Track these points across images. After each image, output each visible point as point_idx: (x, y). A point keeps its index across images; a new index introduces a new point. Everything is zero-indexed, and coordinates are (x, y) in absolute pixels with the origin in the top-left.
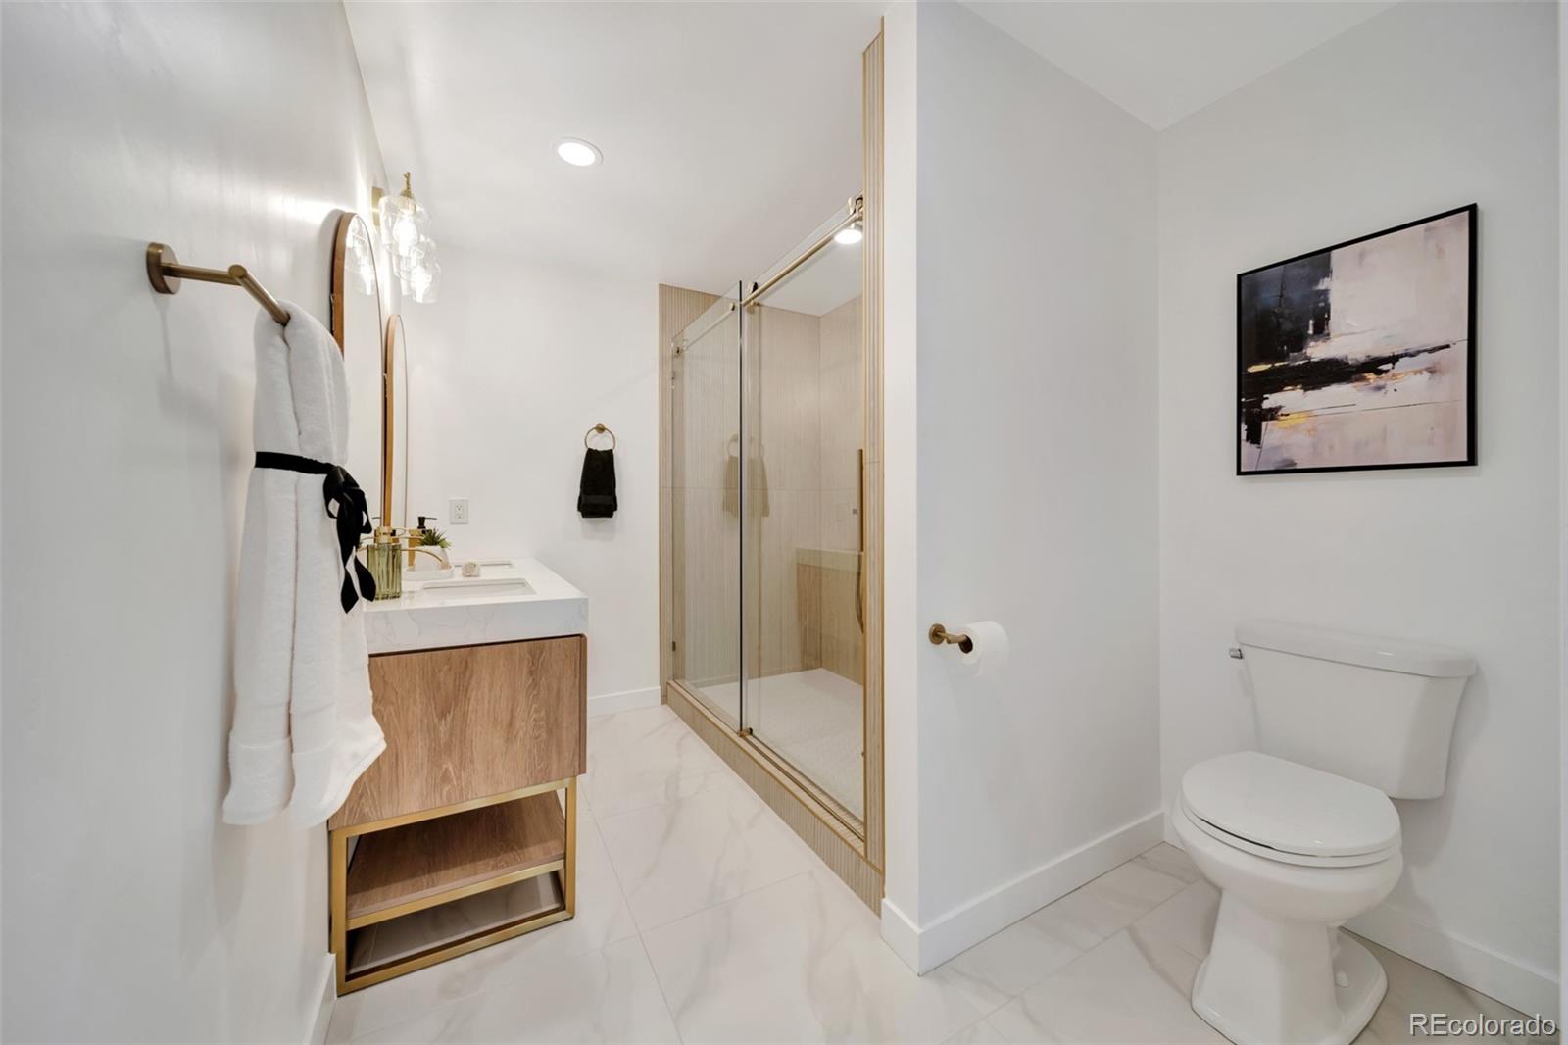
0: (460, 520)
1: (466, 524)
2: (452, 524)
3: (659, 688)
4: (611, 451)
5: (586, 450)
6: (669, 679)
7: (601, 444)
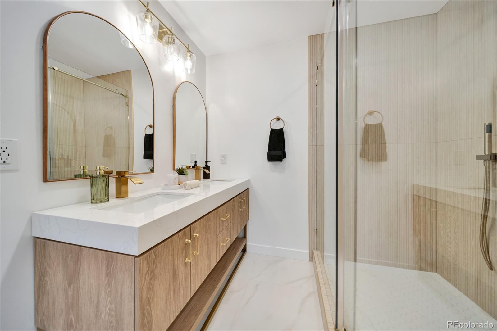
0: (223, 163)
1: (226, 164)
2: (221, 164)
3: (308, 252)
4: (282, 129)
5: (271, 129)
6: (314, 249)
7: (277, 126)
